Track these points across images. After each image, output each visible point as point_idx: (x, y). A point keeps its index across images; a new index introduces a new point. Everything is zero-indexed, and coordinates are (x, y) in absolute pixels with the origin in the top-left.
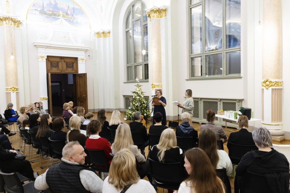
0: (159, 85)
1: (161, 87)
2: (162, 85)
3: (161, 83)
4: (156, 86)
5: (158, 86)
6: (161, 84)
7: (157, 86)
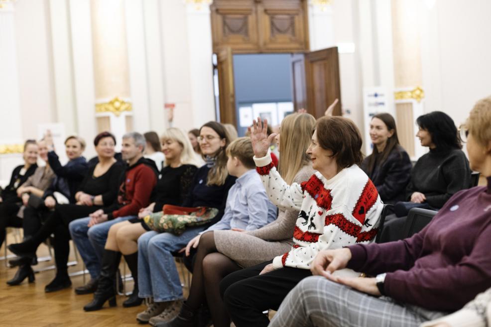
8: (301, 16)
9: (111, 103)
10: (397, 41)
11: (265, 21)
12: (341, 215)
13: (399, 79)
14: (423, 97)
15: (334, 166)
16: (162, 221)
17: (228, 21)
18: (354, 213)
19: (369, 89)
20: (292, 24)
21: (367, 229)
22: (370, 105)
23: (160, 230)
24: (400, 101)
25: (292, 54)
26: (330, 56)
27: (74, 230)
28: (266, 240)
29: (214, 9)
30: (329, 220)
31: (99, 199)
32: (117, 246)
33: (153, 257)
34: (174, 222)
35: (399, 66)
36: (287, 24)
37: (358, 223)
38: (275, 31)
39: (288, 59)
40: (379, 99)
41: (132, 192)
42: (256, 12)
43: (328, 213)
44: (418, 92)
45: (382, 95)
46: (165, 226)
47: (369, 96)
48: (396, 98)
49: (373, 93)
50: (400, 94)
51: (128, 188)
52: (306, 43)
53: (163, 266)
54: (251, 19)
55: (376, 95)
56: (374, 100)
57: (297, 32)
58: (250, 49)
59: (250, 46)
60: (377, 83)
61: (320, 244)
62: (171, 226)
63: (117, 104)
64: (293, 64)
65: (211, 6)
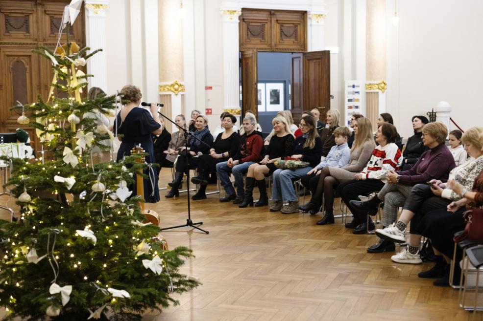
8: (302, 25)
9: (172, 85)
10: (369, 47)
11: (276, 28)
12: (390, 160)
13: (370, 74)
14: (386, 89)
15: (385, 142)
16: (286, 164)
17: (250, 27)
18: (394, 159)
19: (349, 82)
20: (296, 31)
21: (398, 166)
22: (349, 93)
23: (284, 168)
24: (368, 91)
25: (292, 53)
26: (324, 57)
27: (219, 168)
28: (352, 172)
29: (241, 18)
30: (385, 162)
31: (226, 154)
32: (254, 175)
33: (283, 181)
34: (293, 165)
35: (370, 65)
36: (292, 31)
37: (396, 163)
38: (283, 36)
39: (289, 56)
40: (356, 89)
41: (251, 149)
42: (271, 21)
43: (385, 159)
44: (383, 85)
45: (358, 86)
46: (288, 166)
47: (349, 87)
48: (366, 88)
49: (352, 85)
50: (369, 86)
51: (247, 147)
52: (304, 45)
53: (288, 185)
54: (267, 26)
55: (354, 86)
56: (352, 89)
57: (299, 37)
58: (265, 49)
59: (265, 46)
60: (354, 77)
61: (382, 170)
62: (291, 166)
63: (176, 86)
64: (293, 59)
65: (240, 17)
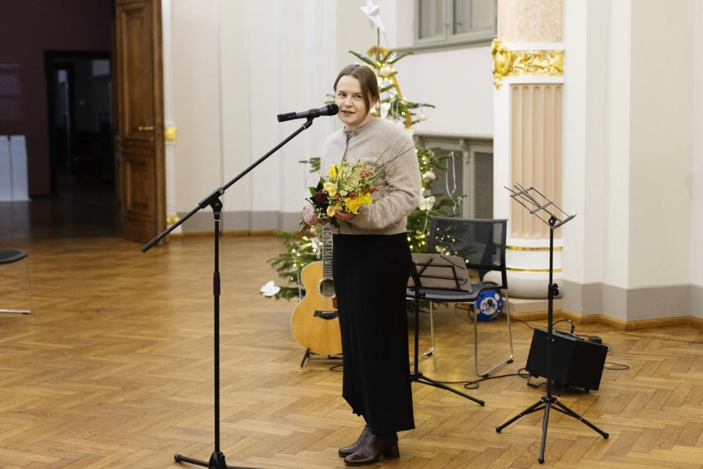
0: (542, 55)
1: (560, 71)
2: (563, 53)
3: (559, 39)
4: (516, 63)
5: (536, 62)
6: (557, 47)
7: (527, 59)
